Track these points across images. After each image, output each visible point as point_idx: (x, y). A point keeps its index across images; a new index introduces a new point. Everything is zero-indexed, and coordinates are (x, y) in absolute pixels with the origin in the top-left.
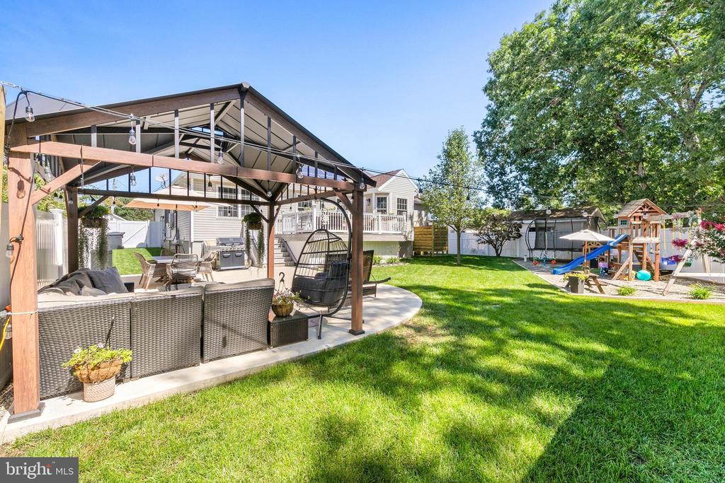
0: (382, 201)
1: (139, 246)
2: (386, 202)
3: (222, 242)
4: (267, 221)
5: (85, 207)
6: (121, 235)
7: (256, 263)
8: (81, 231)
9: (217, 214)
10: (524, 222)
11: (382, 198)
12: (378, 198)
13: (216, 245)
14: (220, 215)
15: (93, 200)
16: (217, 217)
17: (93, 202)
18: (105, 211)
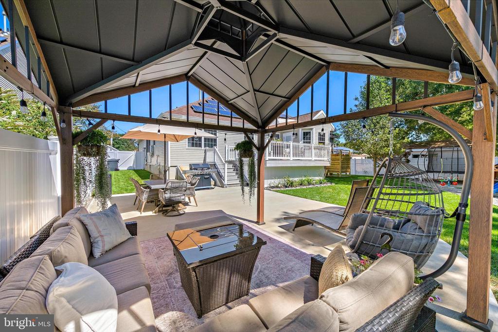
0: (307, 135)
1: (129, 169)
2: (310, 135)
3: (193, 167)
4: (258, 149)
5: (81, 132)
6: (117, 161)
7: (218, 183)
8: (77, 161)
9: (187, 145)
10: (412, 150)
11: (307, 132)
12: (304, 133)
13: (189, 169)
14: (189, 146)
15: (90, 124)
16: (187, 147)
17: (91, 126)
18: (103, 138)
